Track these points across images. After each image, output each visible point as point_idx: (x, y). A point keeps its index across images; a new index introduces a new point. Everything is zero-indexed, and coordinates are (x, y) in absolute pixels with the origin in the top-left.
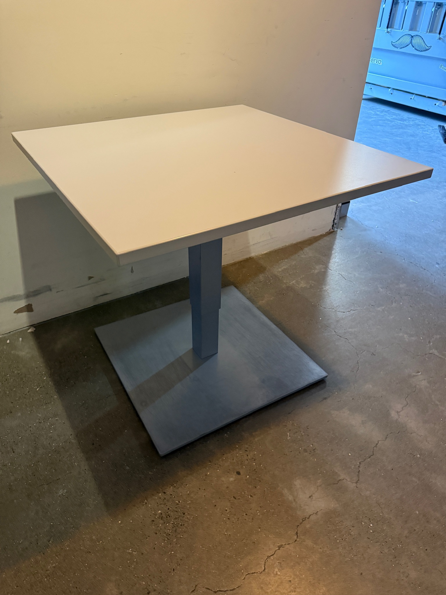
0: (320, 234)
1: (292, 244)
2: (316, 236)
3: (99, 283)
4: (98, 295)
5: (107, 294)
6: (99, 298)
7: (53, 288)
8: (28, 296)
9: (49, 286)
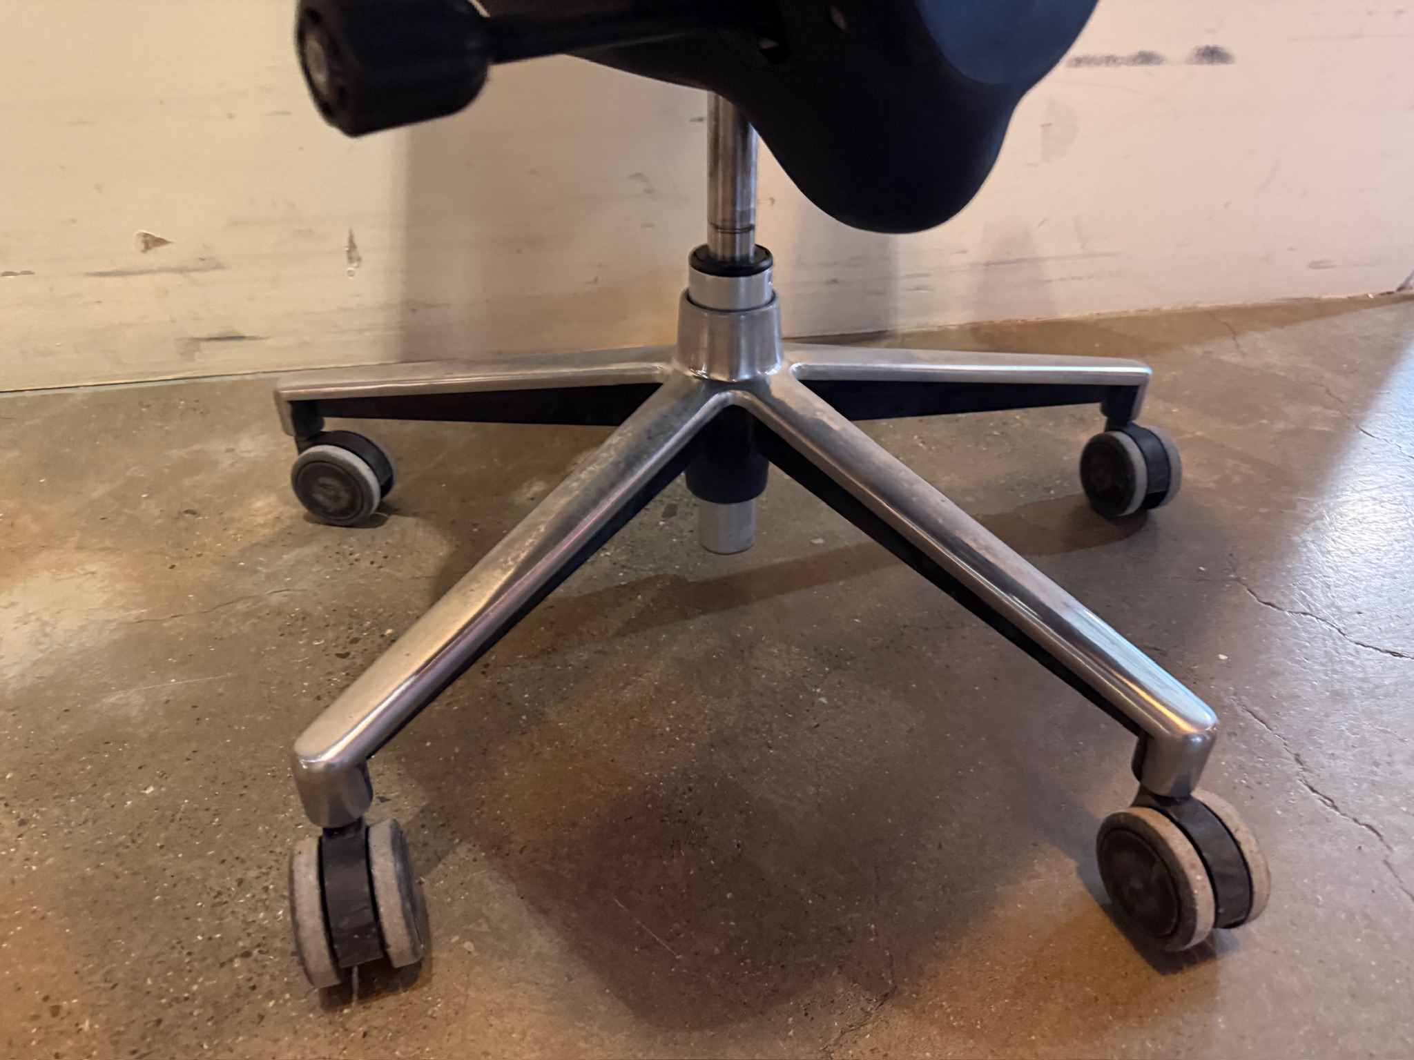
0: (1351, 295)
1: (1189, 309)
2: (1325, 297)
3: (193, 275)
4: (197, 336)
5: (241, 338)
6: (203, 345)
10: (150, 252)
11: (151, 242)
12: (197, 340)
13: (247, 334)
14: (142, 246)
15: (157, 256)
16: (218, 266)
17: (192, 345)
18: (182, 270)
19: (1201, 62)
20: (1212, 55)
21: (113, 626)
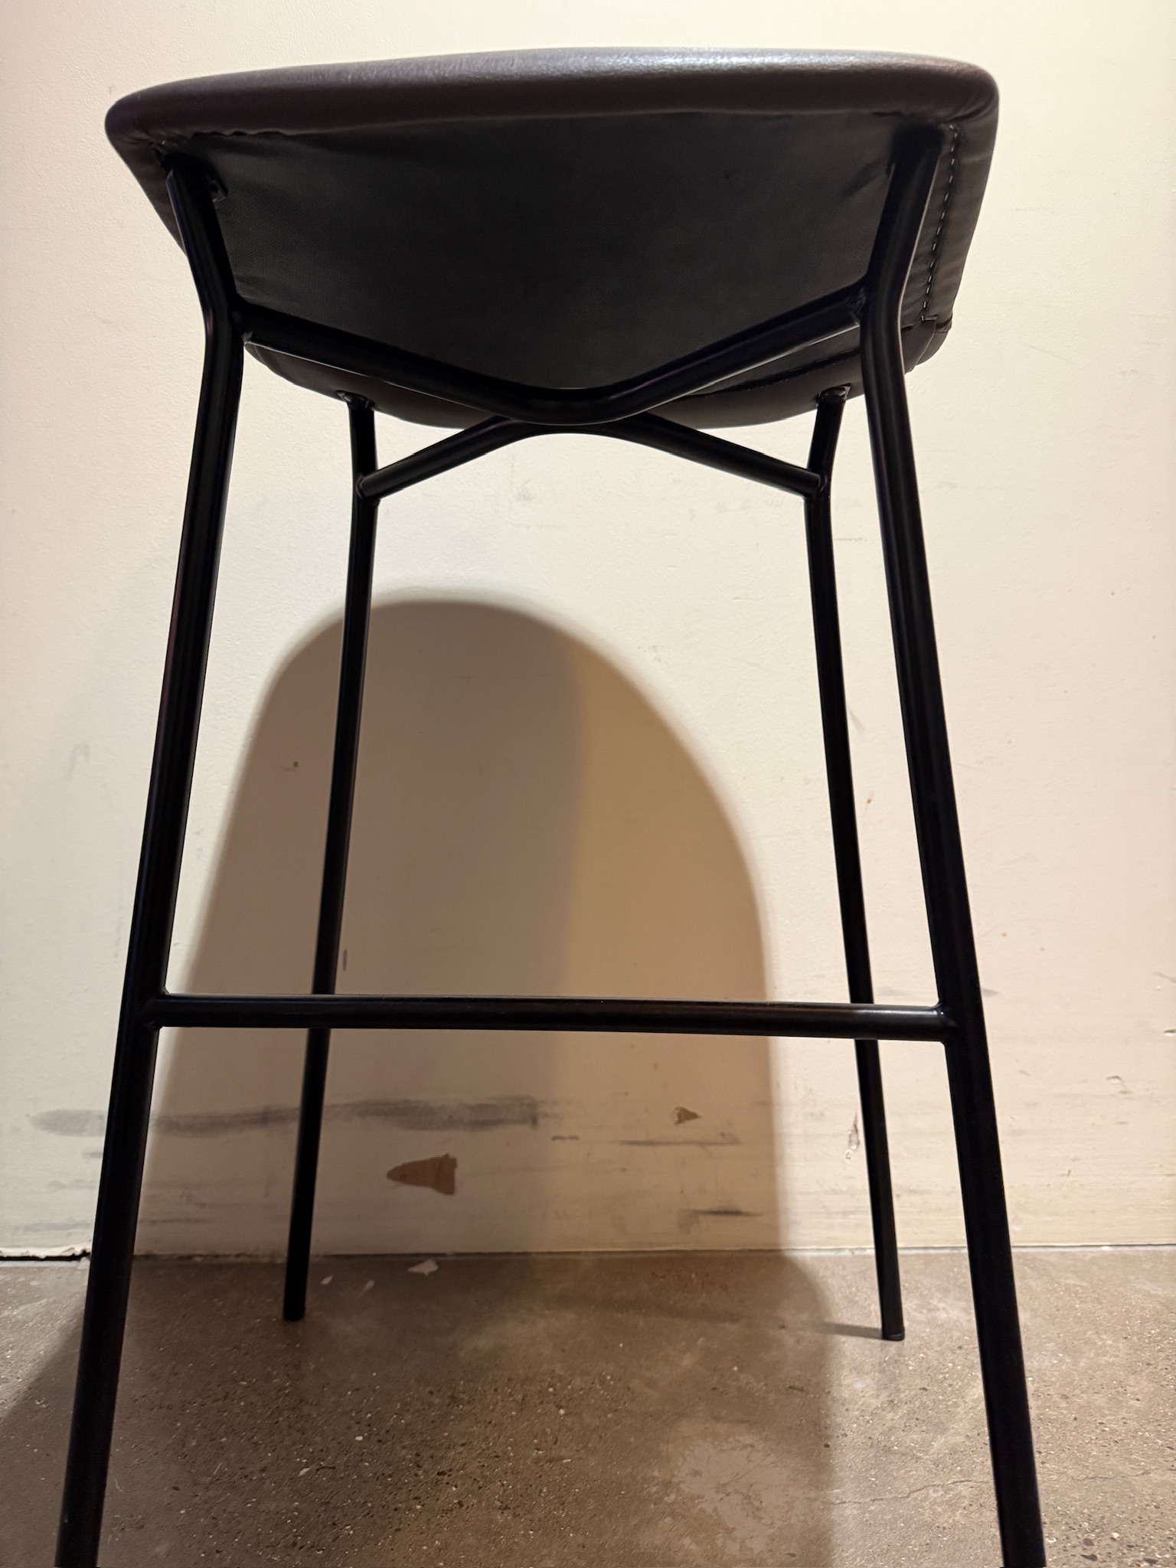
3: (712, 1148)
4: (699, 1208)
5: (736, 1213)
6: (702, 1218)
7: (546, 1115)
8: (451, 1121)
9: (533, 1104)
10: (681, 1125)
12: (698, 1213)
13: (744, 1209)
14: (676, 1119)
15: (689, 1129)
16: (735, 1141)
17: (693, 1216)
18: (702, 1144)
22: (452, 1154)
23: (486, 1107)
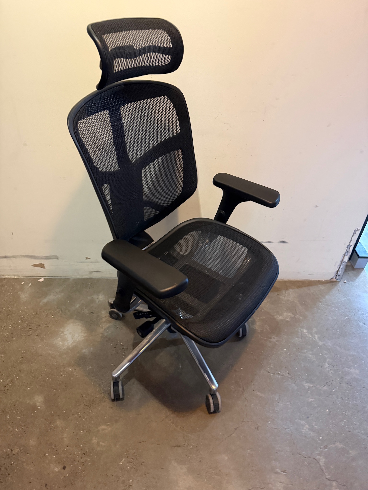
0: (318, 280)
2: (313, 280)
3: (94, 263)
4: (93, 271)
5: (100, 272)
6: (93, 272)
7: (60, 258)
8: (41, 258)
9: (57, 256)
11: (87, 258)
12: (92, 272)
13: (101, 271)
14: (86, 259)
15: (88, 260)
16: (98, 262)
17: (91, 272)
18: (92, 262)
19: (281, 243)
20: (283, 242)
21: (82, 337)
22: (43, 263)
23: (47, 256)
